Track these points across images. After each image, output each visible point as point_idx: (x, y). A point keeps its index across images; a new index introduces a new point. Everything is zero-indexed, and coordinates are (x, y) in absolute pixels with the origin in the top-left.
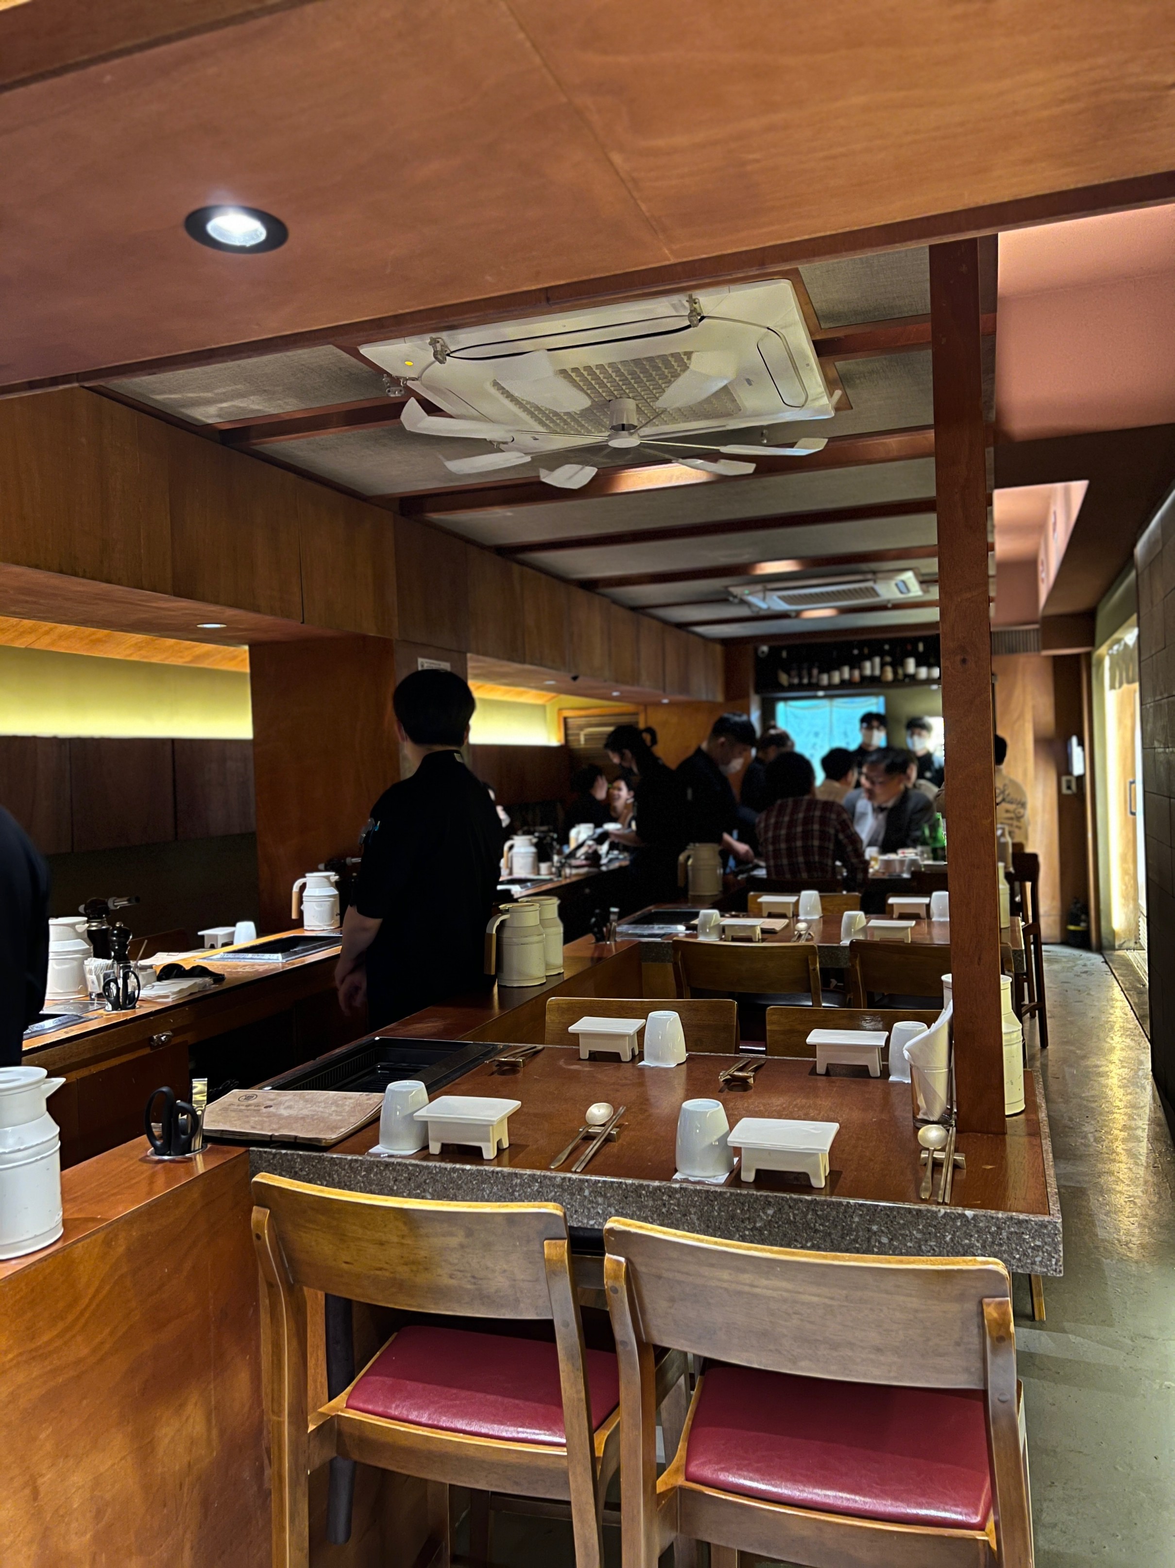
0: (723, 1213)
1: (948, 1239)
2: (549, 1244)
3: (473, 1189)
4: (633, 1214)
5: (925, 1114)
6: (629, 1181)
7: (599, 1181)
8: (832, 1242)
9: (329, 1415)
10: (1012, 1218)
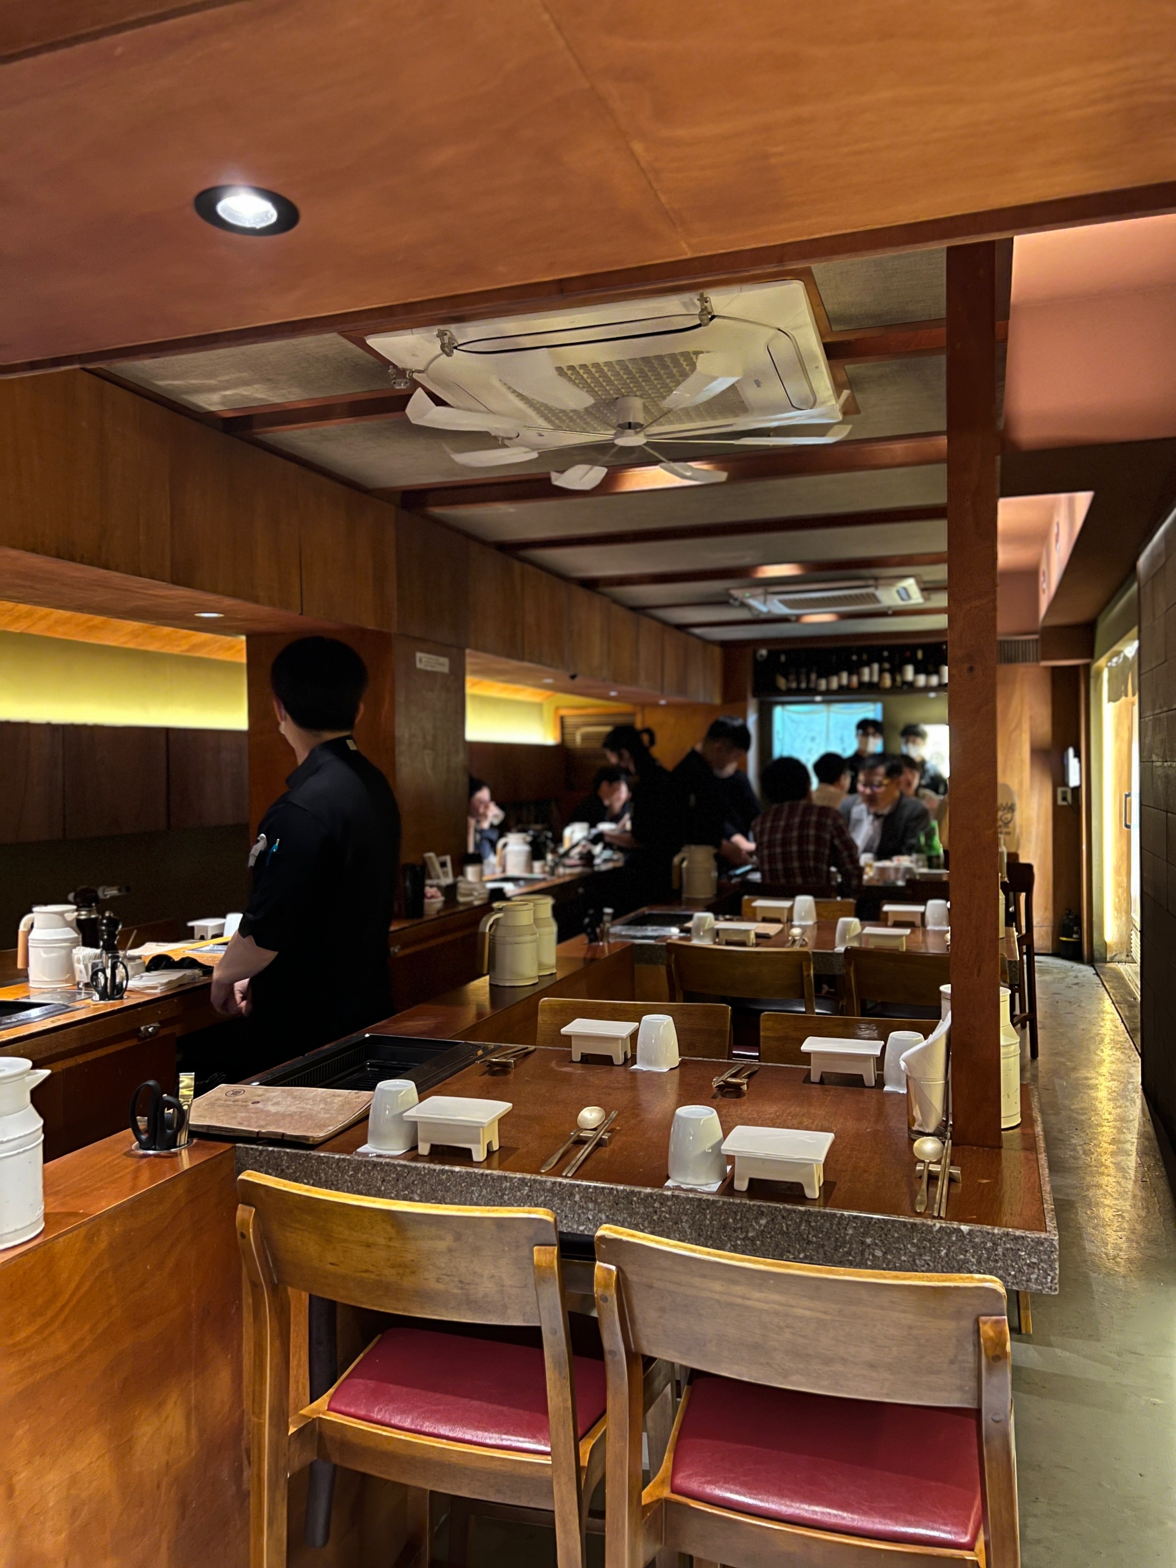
0: (715, 1222)
1: (943, 1253)
2: (538, 1250)
3: (462, 1192)
4: (623, 1221)
5: (920, 1125)
6: (621, 1187)
7: (590, 1186)
8: (825, 1254)
9: (310, 1418)
10: (1008, 1234)
